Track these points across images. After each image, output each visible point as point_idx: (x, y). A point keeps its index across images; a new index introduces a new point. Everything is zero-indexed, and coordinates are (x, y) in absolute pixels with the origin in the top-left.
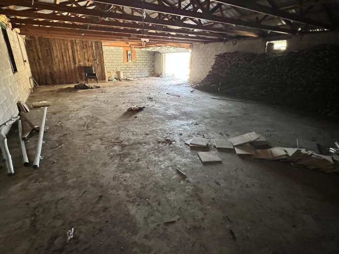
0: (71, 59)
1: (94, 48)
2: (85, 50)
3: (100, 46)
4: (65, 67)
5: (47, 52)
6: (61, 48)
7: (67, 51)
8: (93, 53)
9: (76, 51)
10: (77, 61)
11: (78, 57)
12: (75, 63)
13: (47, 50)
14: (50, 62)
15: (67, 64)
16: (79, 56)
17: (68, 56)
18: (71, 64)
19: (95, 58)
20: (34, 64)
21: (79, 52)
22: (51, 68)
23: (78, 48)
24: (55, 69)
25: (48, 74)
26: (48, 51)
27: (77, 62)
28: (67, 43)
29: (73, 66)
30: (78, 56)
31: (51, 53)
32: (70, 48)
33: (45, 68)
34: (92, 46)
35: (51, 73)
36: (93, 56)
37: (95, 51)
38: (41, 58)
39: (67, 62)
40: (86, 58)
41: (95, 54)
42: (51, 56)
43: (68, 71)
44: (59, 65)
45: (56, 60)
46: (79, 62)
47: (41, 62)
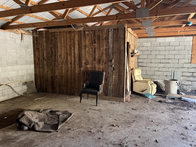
0: (77, 60)
1: (110, 40)
2: (96, 45)
3: (122, 36)
4: (67, 71)
5: (52, 50)
6: (67, 44)
7: (73, 48)
8: (109, 49)
9: (83, 47)
10: (83, 62)
11: (85, 56)
12: (80, 66)
13: (52, 48)
14: (53, 63)
15: (71, 67)
16: (87, 55)
17: (73, 54)
18: (75, 67)
19: (111, 58)
20: (38, 65)
21: (87, 49)
22: (53, 71)
23: (87, 43)
24: (57, 73)
25: (50, 79)
26: (53, 50)
27: (83, 64)
28: (74, 36)
29: (77, 69)
31: (55, 51)
32: (76, 43)
33: (47, 71)
34: (107, 38)
35: (52, 77)
36: (108, 55)
37: (111, 46)
38: (45, 58)
39: (71, 63)
40: (97, 57)
41: (110, 51)
42: (55, 55)
43: (71, 77)
44: (62, 68)
45: (59, 60)
46: (86, 64)
47: (45, 62)
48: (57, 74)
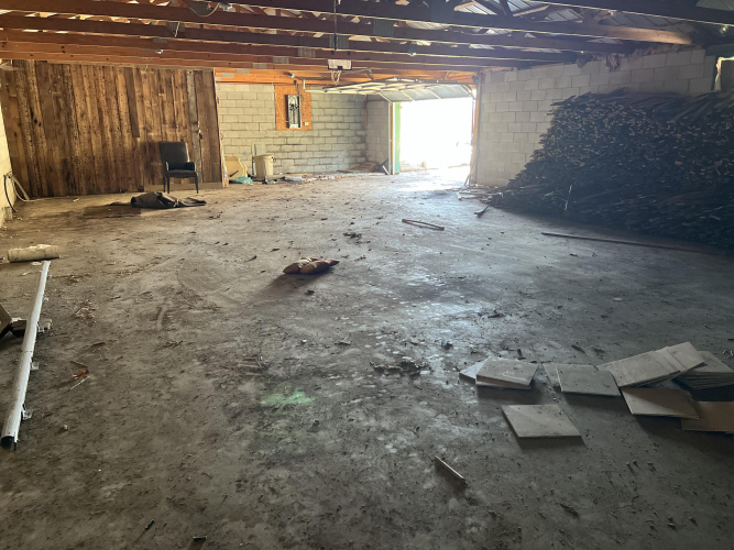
0: (126, 123)
1: (190, 89)
2: (164, 95)
3: (209, 85)
4: (105, 145)
5: (58, 103)
6: (98, 91)
7: (113, 100)
8: (188, 103)
9: (138, 98)
10: (141, 126)
11: (144, 115)
12: (135, 134)
13: (57, 98)
14: (65, 130)
15: (113, 137)
16: (148, 113)
17: (115, 112)
18: (122, 137)
19: (194, 118)
20: (20, 138)
21: (147, 103)
22: (67, 148)
23: (146, 91)
25: (58, 167)
26: (61, 101)
27: (141, 131)
28: (115, 77)
29: (128, 142)
30: (146, 114)
31: (67, 105)
32: (121, 90)
33: (50, 150)
34: (184, 85)
35: (64, 162)
36: (188, 114)
37: (193, 99)
38: (39, 119)
39: (111, 130)
40: (167, 117)
41: (192, 107)
42: (69, 114)
43: (115, 157)
44: (90, 140)
45: (82, 124)
46: (147, 130)
47: (40, 130)
48: (78, 152)
